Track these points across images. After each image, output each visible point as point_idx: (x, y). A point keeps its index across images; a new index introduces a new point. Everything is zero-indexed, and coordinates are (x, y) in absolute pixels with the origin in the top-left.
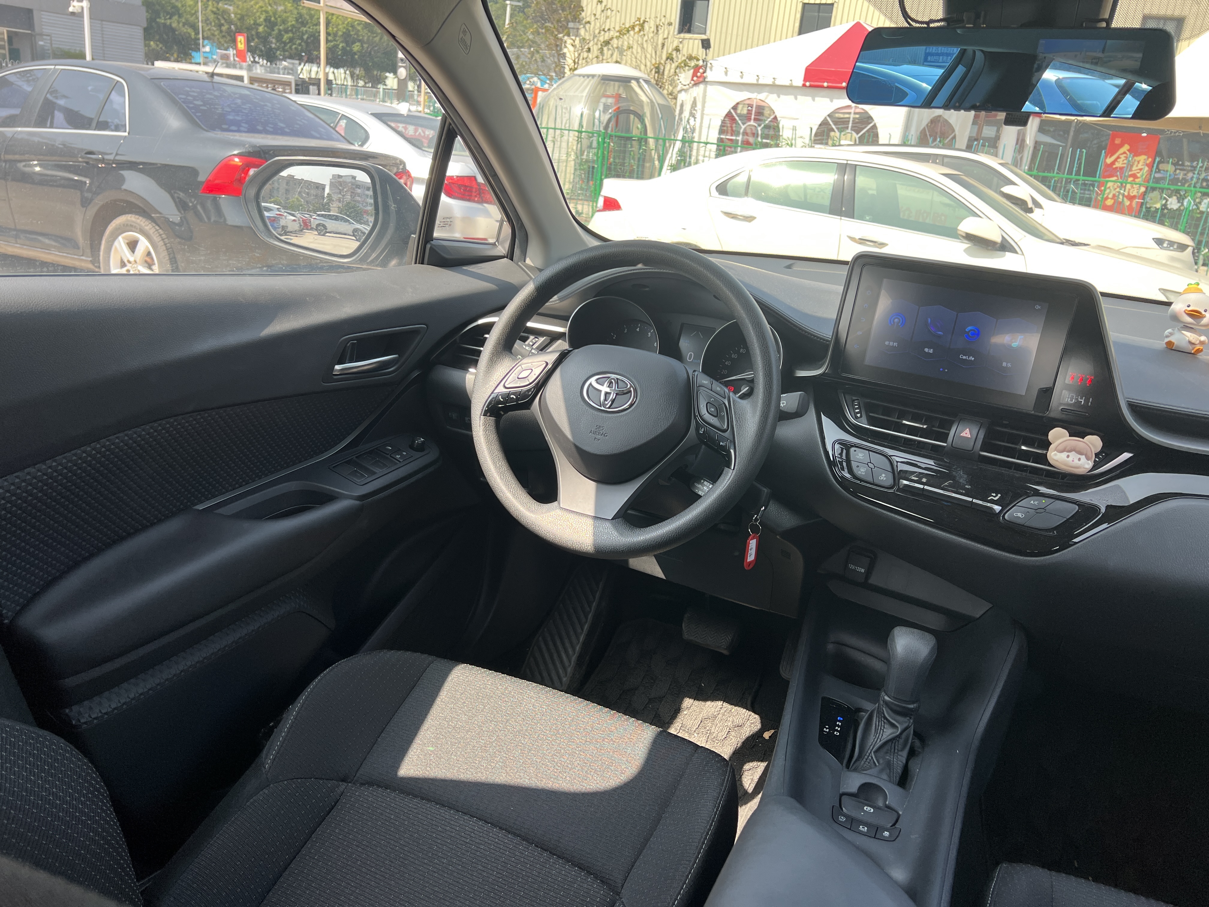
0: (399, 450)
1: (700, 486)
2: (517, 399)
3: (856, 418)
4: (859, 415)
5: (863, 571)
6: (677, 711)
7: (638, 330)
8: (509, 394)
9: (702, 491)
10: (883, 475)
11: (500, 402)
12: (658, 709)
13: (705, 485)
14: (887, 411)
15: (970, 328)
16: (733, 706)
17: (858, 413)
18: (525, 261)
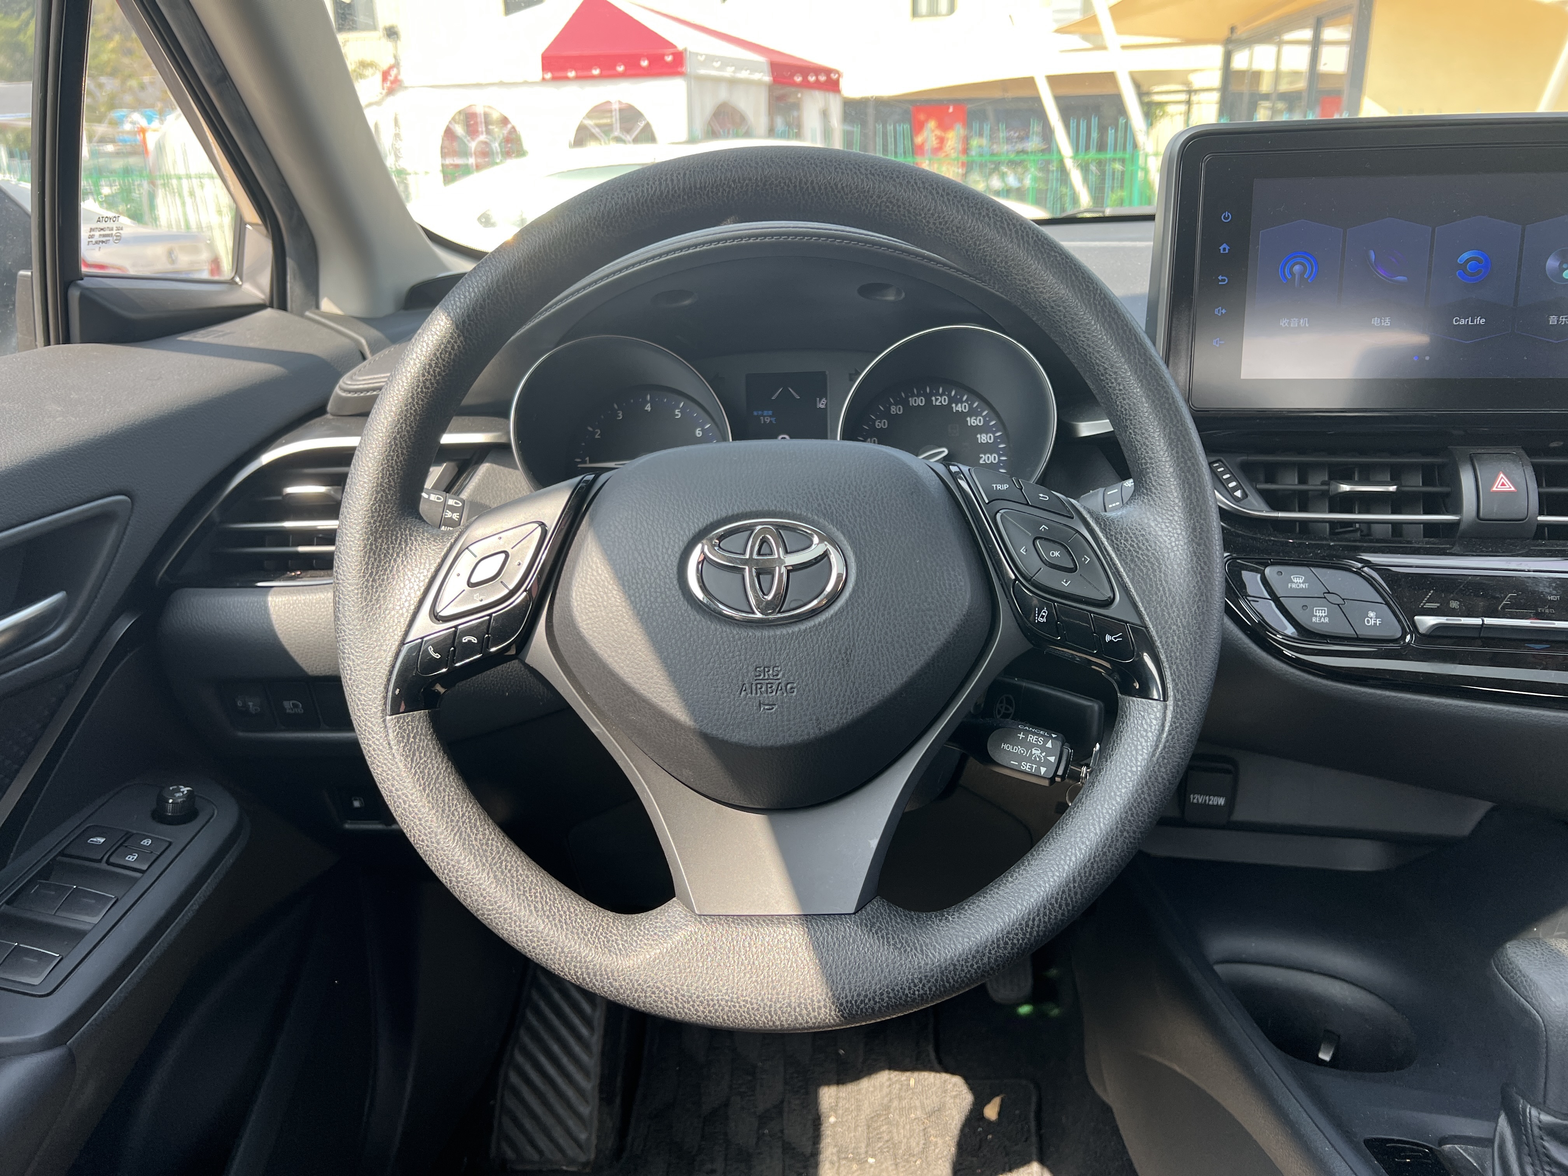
0: (128, 836)
1: (1019, 750)
2: (483, 645)
3: (1237, 500)
4: (1238, 494)
5: (1221, 801)
6: (816, 1123)
7: (648, 408)
8: (455, 635)
9: (1029, 760)
10: (1372, 614)
11: (435, 664)
12: (782, 1131)
13: (1033, 745)
14: (1271, 473)
15: (1466, 256)
16: (908, 1074)
17: (1235, 489)
18: (317, 307)
